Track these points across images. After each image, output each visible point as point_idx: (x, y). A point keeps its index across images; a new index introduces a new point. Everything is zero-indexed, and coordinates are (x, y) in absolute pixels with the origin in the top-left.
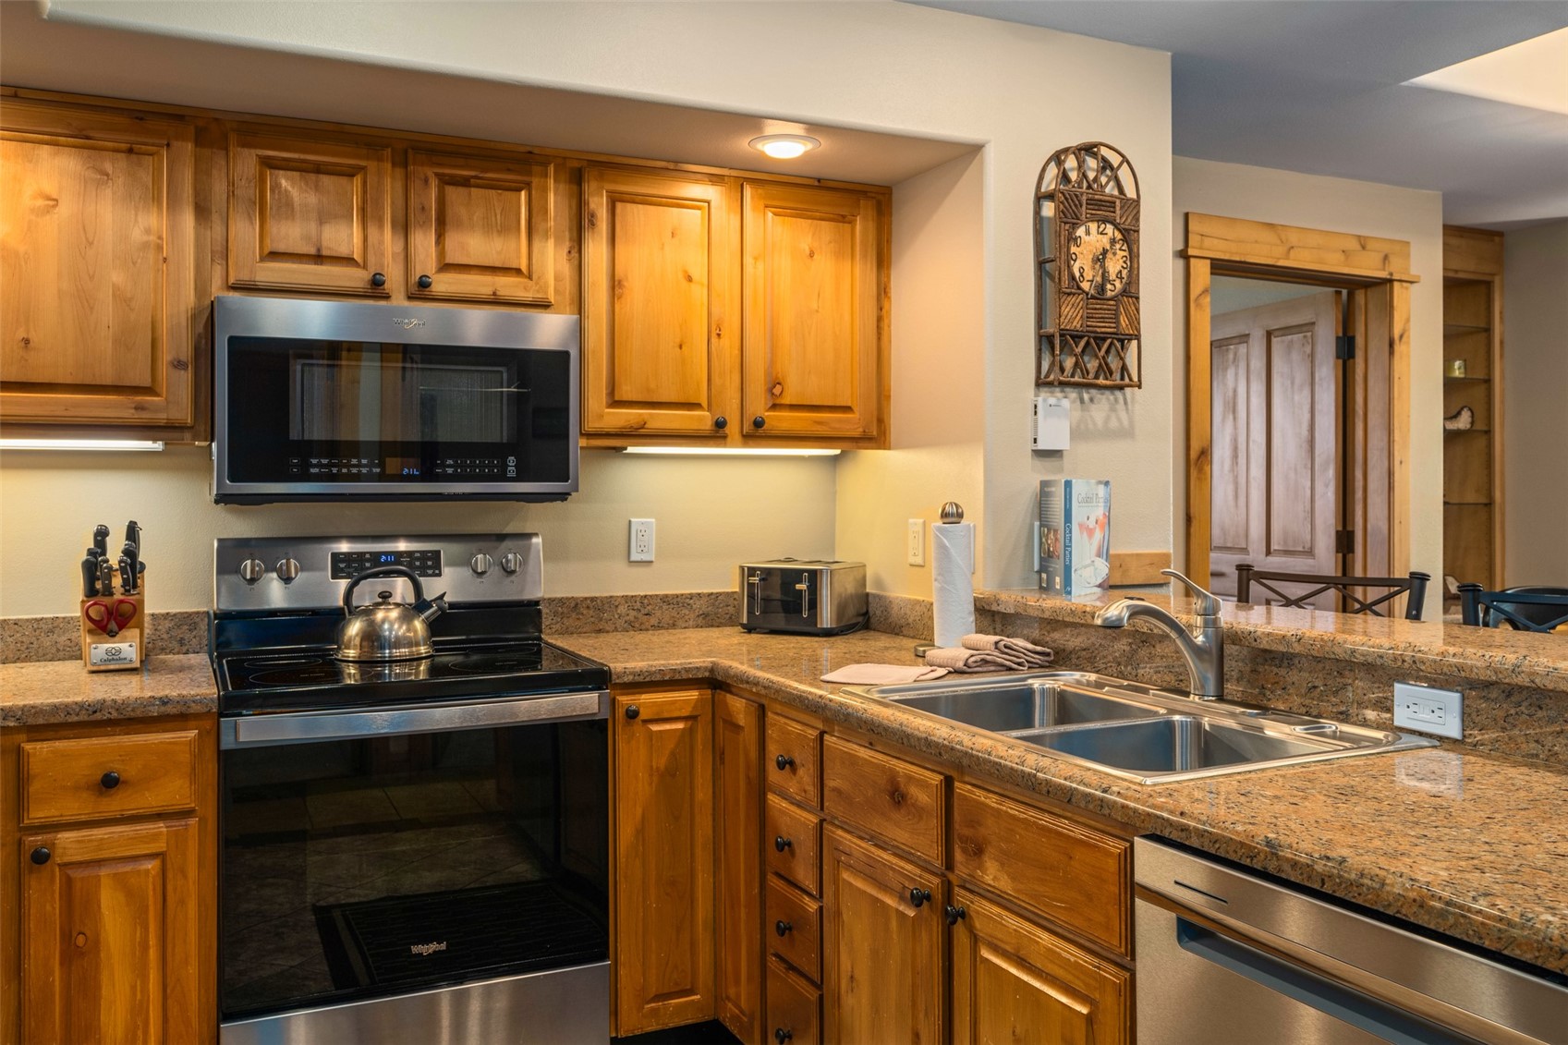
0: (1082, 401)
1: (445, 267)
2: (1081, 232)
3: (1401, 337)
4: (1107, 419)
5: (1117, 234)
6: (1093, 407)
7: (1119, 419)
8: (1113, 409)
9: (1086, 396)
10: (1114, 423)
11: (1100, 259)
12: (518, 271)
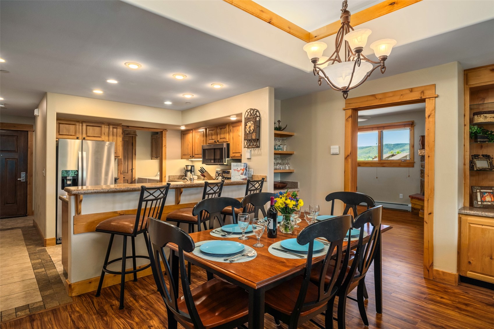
0: (254, 150)
1: (220, 139)
2: (247, 124)
3: (429, 116)
4: (257, 153)
5: (253, 123)
6: (255, 151)
7: (259, 152)
8: (258, 151)
9: (254, 149)
10: (258, 153)
11: (250, 127)
12: (225, 138)
